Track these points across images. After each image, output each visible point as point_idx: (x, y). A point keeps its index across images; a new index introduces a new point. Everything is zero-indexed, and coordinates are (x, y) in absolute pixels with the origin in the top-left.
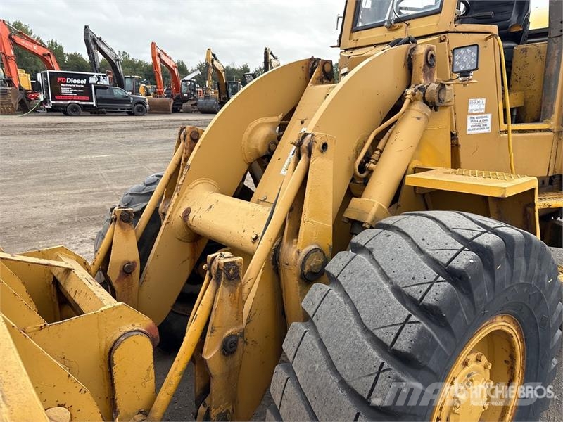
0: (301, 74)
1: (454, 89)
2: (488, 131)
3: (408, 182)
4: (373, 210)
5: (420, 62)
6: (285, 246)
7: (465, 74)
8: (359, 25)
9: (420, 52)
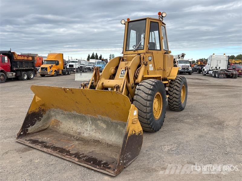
1: (148, 62)
2: (152, 70)
3: (144, 76)
4: (140, 81)
5: (142, 58)
6: (128, 85)
7: (150, 60)
8: (127, 50)
9: (142, 56)
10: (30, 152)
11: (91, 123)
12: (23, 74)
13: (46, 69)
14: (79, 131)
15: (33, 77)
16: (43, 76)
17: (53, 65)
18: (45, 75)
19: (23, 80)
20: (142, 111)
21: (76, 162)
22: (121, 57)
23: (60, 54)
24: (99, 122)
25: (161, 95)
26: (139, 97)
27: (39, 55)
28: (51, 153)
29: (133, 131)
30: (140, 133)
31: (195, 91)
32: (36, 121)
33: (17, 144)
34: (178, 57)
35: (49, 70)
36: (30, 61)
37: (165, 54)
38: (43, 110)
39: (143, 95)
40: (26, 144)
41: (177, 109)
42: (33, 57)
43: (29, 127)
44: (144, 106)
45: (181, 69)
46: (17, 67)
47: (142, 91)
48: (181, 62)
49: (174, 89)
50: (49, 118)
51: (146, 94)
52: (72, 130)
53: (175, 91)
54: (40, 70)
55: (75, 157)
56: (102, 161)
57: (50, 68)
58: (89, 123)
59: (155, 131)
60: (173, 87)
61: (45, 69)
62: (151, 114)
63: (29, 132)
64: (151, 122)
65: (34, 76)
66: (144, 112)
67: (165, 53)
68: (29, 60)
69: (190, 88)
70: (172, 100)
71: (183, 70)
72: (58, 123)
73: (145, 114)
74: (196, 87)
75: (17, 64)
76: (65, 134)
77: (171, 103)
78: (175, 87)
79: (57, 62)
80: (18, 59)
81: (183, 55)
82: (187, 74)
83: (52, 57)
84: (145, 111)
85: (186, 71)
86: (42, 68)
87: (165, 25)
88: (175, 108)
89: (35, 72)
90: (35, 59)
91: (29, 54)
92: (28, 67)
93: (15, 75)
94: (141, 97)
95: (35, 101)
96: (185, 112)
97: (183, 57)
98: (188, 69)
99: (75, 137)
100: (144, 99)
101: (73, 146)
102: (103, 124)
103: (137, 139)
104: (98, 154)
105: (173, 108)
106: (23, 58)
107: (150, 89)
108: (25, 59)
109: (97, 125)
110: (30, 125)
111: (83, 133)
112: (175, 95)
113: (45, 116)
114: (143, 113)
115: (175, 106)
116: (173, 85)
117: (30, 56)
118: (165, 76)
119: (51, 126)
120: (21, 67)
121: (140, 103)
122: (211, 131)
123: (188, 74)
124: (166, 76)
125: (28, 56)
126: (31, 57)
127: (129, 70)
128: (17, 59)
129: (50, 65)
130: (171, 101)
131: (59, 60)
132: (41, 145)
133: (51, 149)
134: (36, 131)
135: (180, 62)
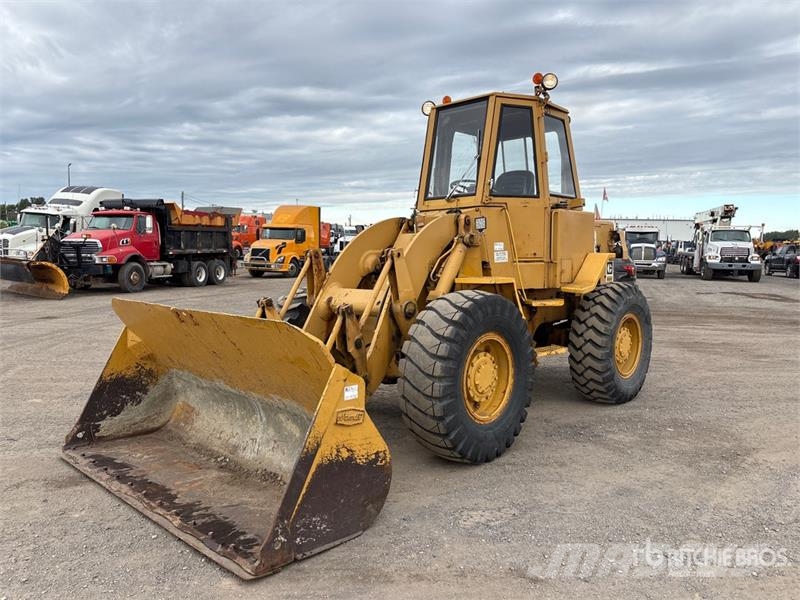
0: (395, 226)
1: (477, 238)
2: (506, 261)
5: (462, 223)
6: (394, 305)
7: (481, 230)
8: (429, 196)
9: (463, 217)
10: (79, 488)
11: (264, 419)
12: (193, 270)
13: (266, 253)
14: (234, 441)
15: (224, 278)
16: (257, 274)
17: (287, 242)
18: (263, 272)
19: (194, 285)
20: (419, 391)
21: (172, 530)
22: (404, 219)
23: (309, 207)
24: (282, 417)
25: (508, 341)
26: (416, 345)
27: (247, 211)
28: (123, 497)
29: (343, 451)
30: (376, 460)
31: (728, 339)
32: (124, 403)
33: (60, 464)
34: (711, 218)
35: (274, 258)
36: (217, 229)
37: (554, 211)
38: (150, 373)
39: (428, 340)
40: (76, 466)
41: (601, 395)
42: (229, 217)
43: (103, 418)
44: (428, 375)
45: (717, 261)
46: (179, 247)
47: (428, 327)
48: (721, 235)
49: (588, 328)
50: (168, 395)
51: (437, 336)
52: (220, 438)
53: (591, 334)
54: (248, 257)
55: (177, 514)
56: (244, 533)
57: (279, 252)
58: (261, 420)
59: (475, 462)
60: (584, 322)
61: (262, 255)
62: (448, 405)
63: (102, 432)
64: (450, 429)
65: (228, 274)
66: (427, 396)
67: (557, 206)
68: (214, 226)
69: (716, 330)
70: (580, 365)
71: (725, 266)
72: (189, 412)
73: (429, 403)
74: (746, 327)
75: (179, 239)
76: (199, 448)
77: (579, 375)
78: (594, 321)
79: (299, 233)
80: (183, 222)
81: (726, 212)
82: (741, 277)
83: (286, 218)
84: (428, 392)
85: (737, 266)
86: (255, 252)
87: (567, 113)
88: (595, 394)
89: (231, 262)
90: (234, 224)
91: (218, 208)
92: (210, 248)
93: (172, 270)
94: (421, 346)
95: (126, 344)
96: (635, 407)
97: (730, 218)
98: (747, 261)
99: (219, 459)
100: (427, 352)
101: (196, 484)
102: (294, 426)
103: (363, 475)
104: (250, 512)
105: (588, 394)
106: (197, 220)
107: (451, 322)
108: (204, 224)
109: (278, 428)
110: (105, 412)
111: (244, 449)
112: (589, 348)
113: (154, 391)
114: (422, 398)
115: (592, 385)
116: (587, 314)
117: (220, 215)
118: (555, 280)
119: (171, 421)
120: (192, 248)
121: (417, 366)
122: (676, 479)
123: (746, 277)
124: (558, 282)
125: (214, 213)
126: (222, 216)
127: (395, 258)
128: (180, 225)
129: (279, 242)
130: (580, 368)
131: (306, 228)
132: (112, 471)
133: (132, 485)
134: (125, 432)
135: (717, 235)
